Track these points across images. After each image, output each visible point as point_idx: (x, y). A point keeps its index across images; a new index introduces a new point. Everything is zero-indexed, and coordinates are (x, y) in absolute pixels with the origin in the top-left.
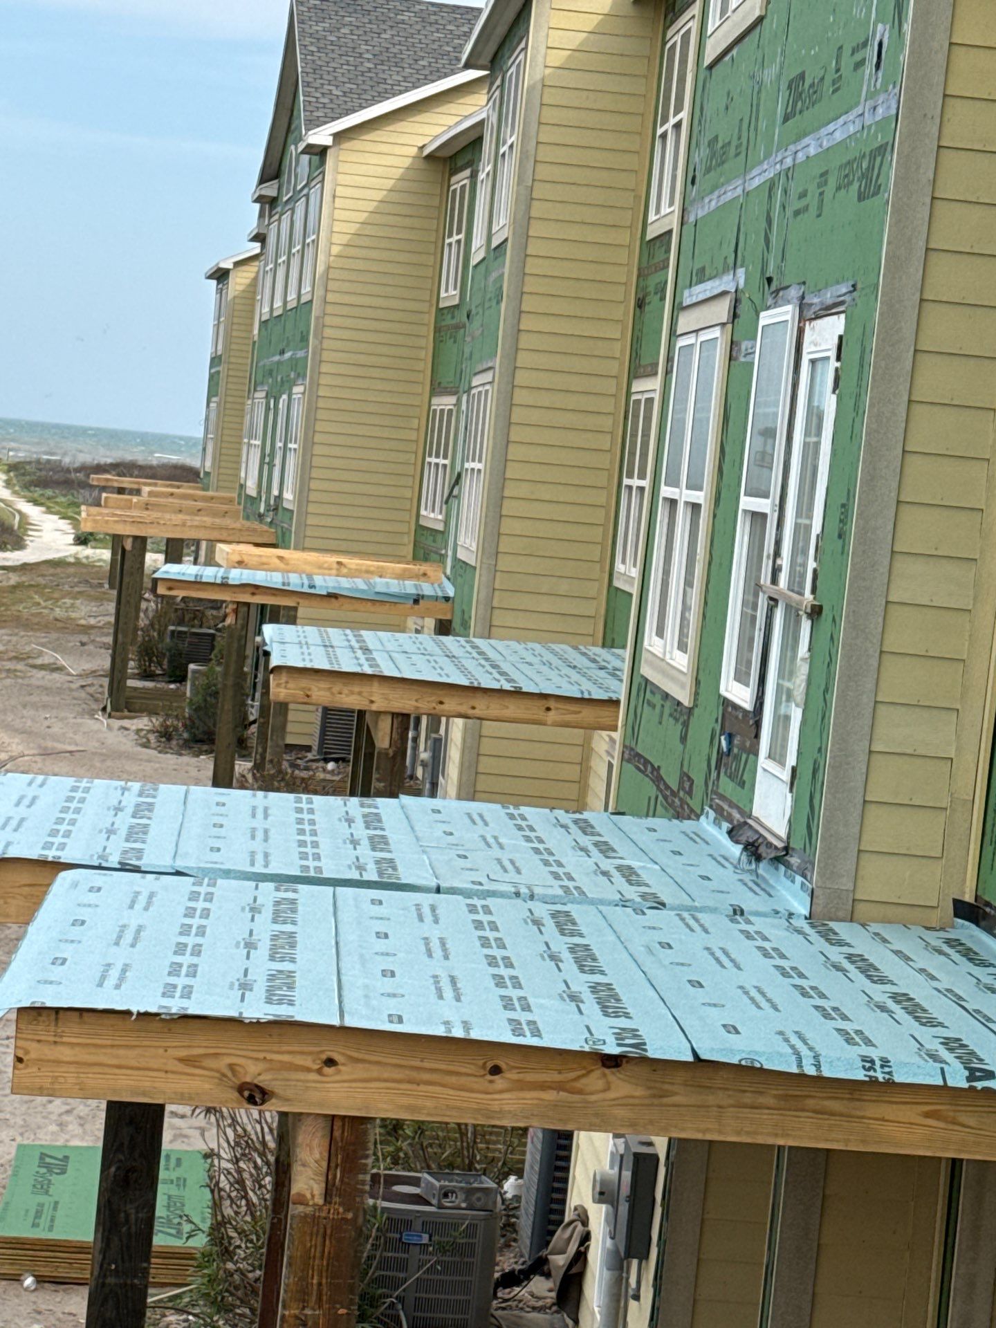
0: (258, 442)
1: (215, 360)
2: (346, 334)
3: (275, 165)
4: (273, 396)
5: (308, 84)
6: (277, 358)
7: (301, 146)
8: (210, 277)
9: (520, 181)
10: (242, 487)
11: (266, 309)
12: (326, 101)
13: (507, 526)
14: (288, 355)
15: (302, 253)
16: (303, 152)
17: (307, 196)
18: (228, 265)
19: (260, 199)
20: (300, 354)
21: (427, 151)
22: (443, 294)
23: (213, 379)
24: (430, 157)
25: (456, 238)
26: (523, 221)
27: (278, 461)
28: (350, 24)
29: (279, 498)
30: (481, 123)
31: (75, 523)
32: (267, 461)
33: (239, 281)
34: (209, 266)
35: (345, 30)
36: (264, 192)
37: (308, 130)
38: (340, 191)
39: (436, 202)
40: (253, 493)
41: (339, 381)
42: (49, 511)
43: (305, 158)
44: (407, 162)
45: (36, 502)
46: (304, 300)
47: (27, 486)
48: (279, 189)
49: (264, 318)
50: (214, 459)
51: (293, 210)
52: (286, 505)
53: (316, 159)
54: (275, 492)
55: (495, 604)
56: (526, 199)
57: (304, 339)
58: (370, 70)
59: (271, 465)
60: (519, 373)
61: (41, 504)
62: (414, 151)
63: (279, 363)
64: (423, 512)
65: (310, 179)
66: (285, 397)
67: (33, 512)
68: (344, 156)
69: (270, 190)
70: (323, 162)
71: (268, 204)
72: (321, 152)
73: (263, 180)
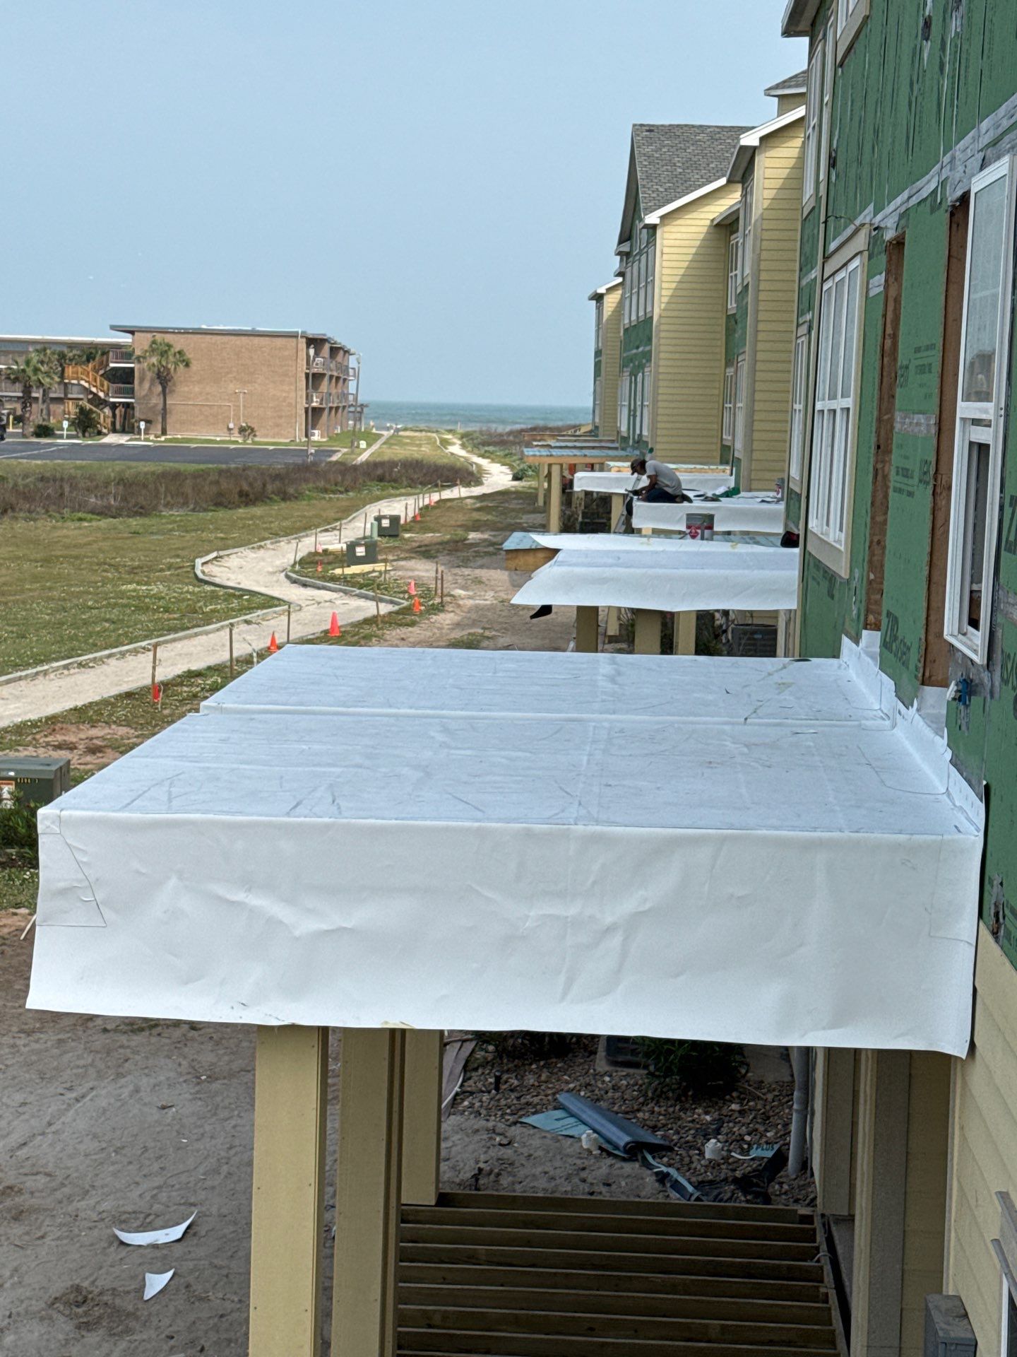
0: (627, 403)
1: (598, 353)
2: (672, 335)
3: (627, 233)
4: (633, 374)
5: (644, 186)
6: (634, 351)
7: (642, 225)
8: (591, 298)
9: (754, 251)
10: (618, 432)
11: (627, 321)
12: (654, 195)
13: (756, 435)
14: (641, 349)
15: (646, 286)
16: (643, 228)
17: (647, 252)
18: (602, 290)
19: (619, 253)
20: (648, 348)
21: (715, 222)
22: (729, 307)
23: (598, 366)
24: (718, 225)
25: (734, 273)
26: (757, 272)
27: (638, 414)
28: (668, 145)
29: (641, 435)
30: (738, 209)
31: (512, 467)
32: (632, 414)
33: (611, 302)
34: (590, 292)
35: (665, 150)
36: (621, 249)
37: (646, 215)
38: (666, 250)
39: (723, 251)
40: (625, 435)
41: (669, 363)
42: (493, 461)
43: (645, 231)
44: (705, 230)
45: (483, 456)
46: (648, 316)
47: (476, 446)
48: (631, 246)
49: (627, 326)
50: (600, 416)
51: (639, 260)
52: (644, 439)
53: (651, 231)
54: (638, 432)
55: (753, 477)
56: (758, 260)
57: (650, 339)
58: (680, 173)
59: (635, 416)
60: (758, 354)
61: (488, 458)
62: (708, 223)
63: (635, 354)
64: (724, 437)
65: (648, 243)
66: (640, 374)
67: (484, 463)
68: (666, 229)
69: (626, 247)
70: (654, 234)
71: (625, 256)
72: (653, 228)
73: (621, 242)
